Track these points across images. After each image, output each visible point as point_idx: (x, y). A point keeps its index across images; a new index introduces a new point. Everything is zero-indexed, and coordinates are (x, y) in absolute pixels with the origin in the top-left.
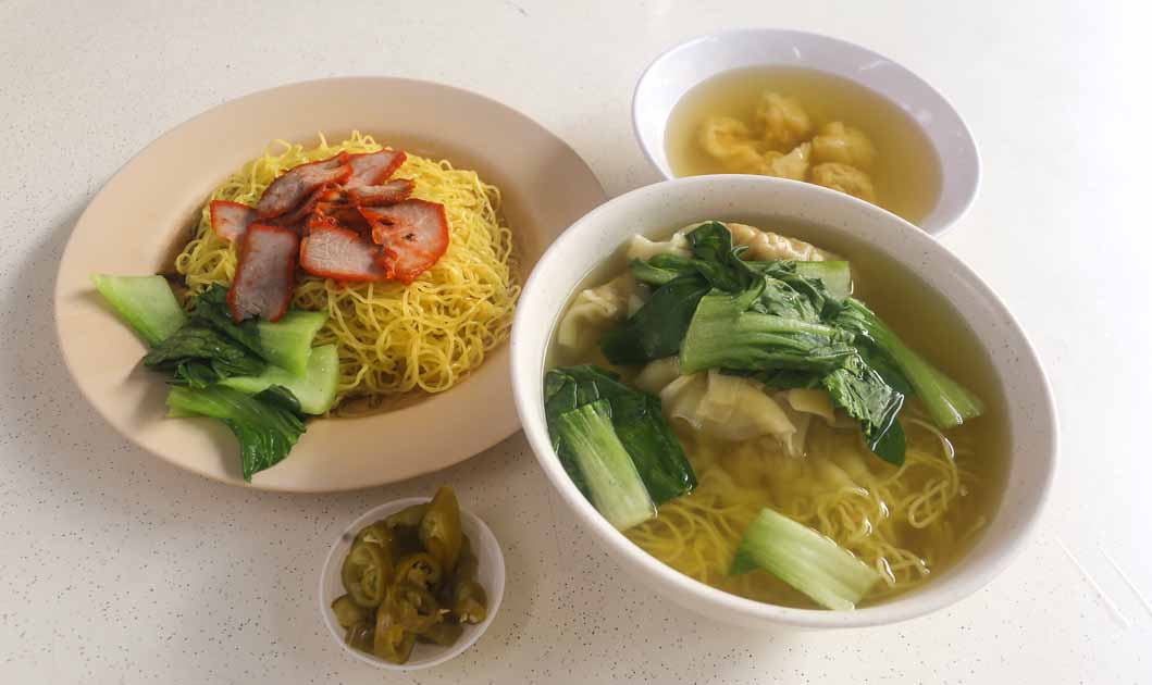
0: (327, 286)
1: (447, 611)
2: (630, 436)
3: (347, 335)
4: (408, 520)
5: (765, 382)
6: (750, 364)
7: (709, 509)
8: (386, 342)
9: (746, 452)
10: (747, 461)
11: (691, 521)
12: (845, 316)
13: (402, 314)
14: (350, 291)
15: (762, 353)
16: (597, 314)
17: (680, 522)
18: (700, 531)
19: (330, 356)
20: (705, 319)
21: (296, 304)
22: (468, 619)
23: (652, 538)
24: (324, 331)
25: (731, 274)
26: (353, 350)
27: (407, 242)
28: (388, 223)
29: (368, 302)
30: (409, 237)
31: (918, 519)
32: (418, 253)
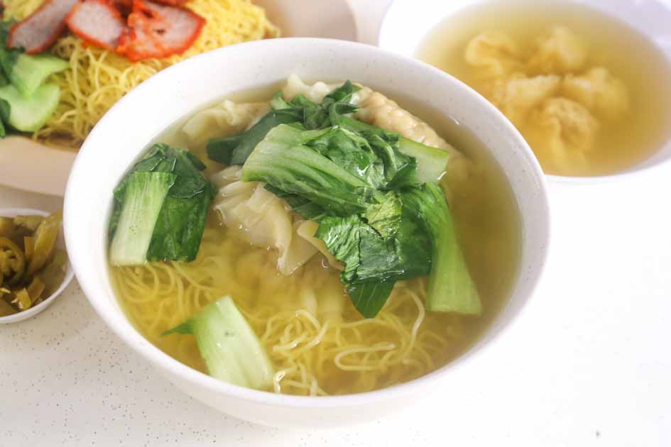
0: (77, 43)
1: (8, 292)
2: (173, 206)
3: (74, 85)
4: (30, 224)
5: (293, 207)
6: (280, 184)
7: (194, 283)
8: (96, 99)
9: (254, 257)
10: (251, 264)
11: (173, 283)
12: (415, 194)
13: (118, 82)
14: (89, 52)
15: (291, 178)
16: (224, 120)
17: (165, 281)
18: (175, 293)
19: (54, 94)
20: (272, 140)
21: (56, 52)
22: (18, 303)
23: (141, 283)
24: (61, 75)
25: (322, 117)
26: (74, 97)
27: (155, 35)
28: (148, 15)
29: (97, 65)
30: (161, 32)
31: (342, 362)
32: (157, 45)
